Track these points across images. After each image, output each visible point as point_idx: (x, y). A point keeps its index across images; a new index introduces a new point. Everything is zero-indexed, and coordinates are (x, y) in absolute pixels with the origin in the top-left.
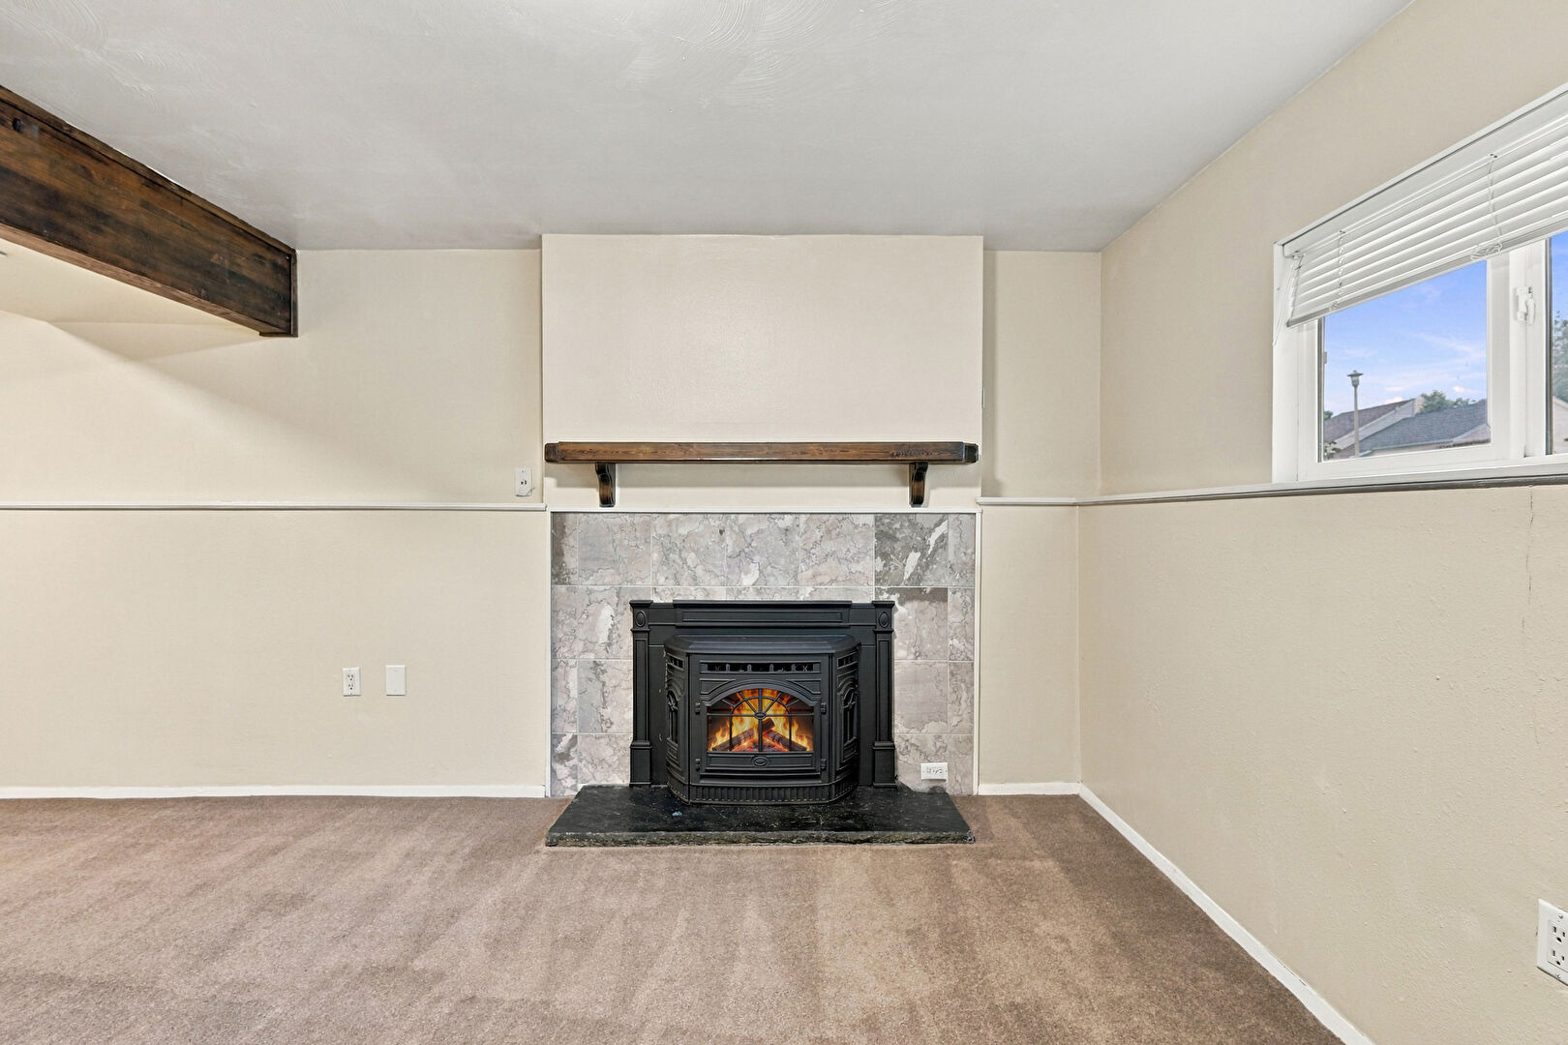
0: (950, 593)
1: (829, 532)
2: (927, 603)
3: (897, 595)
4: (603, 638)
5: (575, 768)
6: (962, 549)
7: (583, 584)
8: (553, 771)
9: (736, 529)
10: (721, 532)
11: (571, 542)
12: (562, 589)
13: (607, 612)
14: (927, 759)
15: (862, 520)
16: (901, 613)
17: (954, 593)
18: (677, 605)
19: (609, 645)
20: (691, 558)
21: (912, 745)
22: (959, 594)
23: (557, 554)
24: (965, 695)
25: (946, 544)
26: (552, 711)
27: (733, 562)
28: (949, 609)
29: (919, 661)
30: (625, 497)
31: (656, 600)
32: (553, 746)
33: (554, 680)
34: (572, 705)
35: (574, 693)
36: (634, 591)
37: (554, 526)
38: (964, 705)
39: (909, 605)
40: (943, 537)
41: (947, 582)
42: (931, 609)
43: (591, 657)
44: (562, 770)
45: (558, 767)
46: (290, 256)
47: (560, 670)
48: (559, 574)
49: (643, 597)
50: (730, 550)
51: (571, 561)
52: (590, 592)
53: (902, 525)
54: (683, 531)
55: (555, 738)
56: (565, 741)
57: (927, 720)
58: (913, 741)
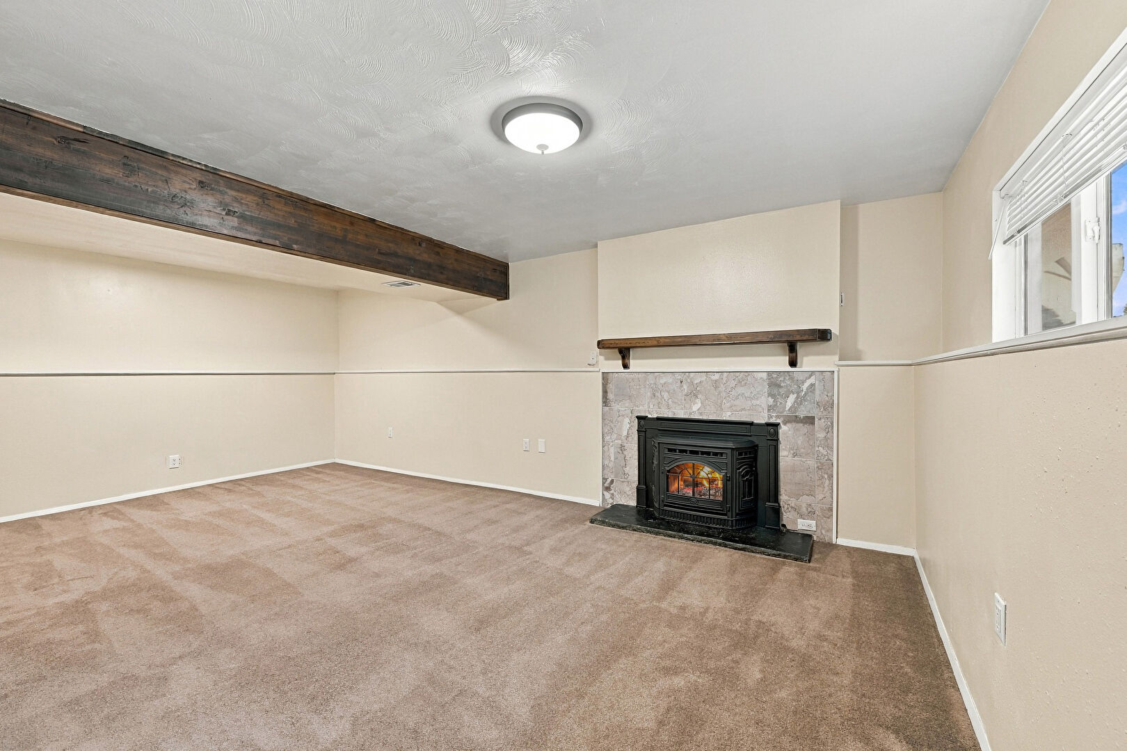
0: (816, 419)
1: (740, 382)
2: (802, 425)
3: (782, 419)
4: (625, 433)
5: (613, 494)
6: (825, 393)
7: (616, 407)
8: (603, 495)
9: (689, 380)
10: (681, 382)
11: (611, 387)
12: (607, 409)
13: (627, 420)
14: (802, 517)
15: (760, 375)
16: (784, 430)
17: (820, 419)
18: (658, 419)
19: (628, 437)
20: (666, 395)
21: (792, 507)
22: (823, 420)
23: (605, 392)
24: (827, 482)
25: (814, 390)
26: (603, 466)
27: (687, 398)
28: (816, 429)
29: (796, 458)
30: (635, 364)
31: (649, 416)
32: (603, 483)
33: (603, 452)
34: (611, 465)
35: (612, 459)
36: (639, 411)
37: (603, 379)
38: (826, 489)
39: (789, 425)
40: (812, 385)
41: (815, 412)
42: (804, 429)
43: (620, 442)
44: (607, 495)
45: (605, 493)
46: (506, 266)
47: (606, 447)
48: (606, 402)
49: (643, 414)
50: (686, 391)
51: (610, 396)
52: (619, 411)
53: (785, 378)
54: (662, 381)
55: (604, 480)
56: (609, 481)
57: (801, 494)
58: (793, 505)
